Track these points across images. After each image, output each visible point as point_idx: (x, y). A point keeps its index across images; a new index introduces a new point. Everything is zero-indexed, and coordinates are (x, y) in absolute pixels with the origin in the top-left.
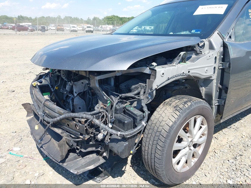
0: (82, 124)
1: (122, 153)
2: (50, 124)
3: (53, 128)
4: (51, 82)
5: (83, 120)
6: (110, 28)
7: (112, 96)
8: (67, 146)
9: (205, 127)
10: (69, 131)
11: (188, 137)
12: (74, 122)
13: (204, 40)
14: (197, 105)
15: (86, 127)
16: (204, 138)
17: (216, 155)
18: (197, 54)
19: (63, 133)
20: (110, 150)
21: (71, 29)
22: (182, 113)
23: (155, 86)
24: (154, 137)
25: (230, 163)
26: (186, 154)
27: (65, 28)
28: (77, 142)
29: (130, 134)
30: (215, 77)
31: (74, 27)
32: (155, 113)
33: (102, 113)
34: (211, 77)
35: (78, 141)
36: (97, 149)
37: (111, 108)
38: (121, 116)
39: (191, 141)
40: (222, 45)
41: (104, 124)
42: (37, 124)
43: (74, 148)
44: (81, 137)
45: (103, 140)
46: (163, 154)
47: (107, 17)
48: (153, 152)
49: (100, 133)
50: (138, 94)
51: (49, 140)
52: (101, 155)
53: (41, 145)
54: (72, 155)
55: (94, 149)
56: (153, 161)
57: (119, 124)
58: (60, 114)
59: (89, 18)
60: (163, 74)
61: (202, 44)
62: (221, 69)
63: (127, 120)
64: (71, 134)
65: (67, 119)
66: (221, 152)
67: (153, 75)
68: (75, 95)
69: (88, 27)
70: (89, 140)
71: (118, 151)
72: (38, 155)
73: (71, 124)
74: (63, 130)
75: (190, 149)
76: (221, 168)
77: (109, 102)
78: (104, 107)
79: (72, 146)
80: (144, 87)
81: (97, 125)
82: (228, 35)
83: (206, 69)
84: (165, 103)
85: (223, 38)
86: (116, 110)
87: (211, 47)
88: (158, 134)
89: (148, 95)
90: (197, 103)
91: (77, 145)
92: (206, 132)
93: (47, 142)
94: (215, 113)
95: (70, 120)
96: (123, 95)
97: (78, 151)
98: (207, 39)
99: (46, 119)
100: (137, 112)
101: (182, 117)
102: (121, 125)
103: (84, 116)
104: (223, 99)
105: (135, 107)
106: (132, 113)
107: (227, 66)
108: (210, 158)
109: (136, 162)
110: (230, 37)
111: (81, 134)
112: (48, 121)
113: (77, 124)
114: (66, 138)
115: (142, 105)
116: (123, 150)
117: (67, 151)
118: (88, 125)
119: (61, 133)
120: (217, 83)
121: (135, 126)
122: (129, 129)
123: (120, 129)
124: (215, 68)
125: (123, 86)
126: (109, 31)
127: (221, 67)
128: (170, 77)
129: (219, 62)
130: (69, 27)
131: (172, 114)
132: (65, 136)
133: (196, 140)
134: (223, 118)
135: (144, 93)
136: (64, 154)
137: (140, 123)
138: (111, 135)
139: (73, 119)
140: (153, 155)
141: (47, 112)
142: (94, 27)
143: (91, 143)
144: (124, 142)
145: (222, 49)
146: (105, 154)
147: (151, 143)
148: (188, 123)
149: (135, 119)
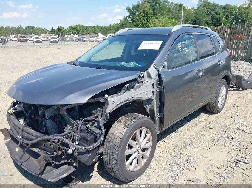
0: (55, 144)
1: (87, 162)
2: (29, 145)
3: (31, 149)
4: (24, 108)
5: (56, 141)
6: (76, 37)
7: (78, 121)
8: (45, 161)
9: (149, 135)
10: (45, 150)
11: (137, 144)
12: (49, 142)
13: (143, 73)
14: (140, 121)
15: (58, 145)
16: (150, 143)
17: (163, 155)
18: (139, 83)
19: (40, 151)
20: (78, 160)
21: (35, 40)
22: (129, 128)
23: (108, 111)
24: (111, 147)
25: (172, 160)
26: (136, 157)
27: (27, 39)
28: (52, 158)
29: (92, 147)
30: (154, 98)
31: (37, 38)
32: (111, 129)
33: (70, 133)
34: (151, 98)
35: (53, 156)
36: (68, 161)
37: (77, 130)
38: (85, 135)
39: (139, 147)
40: (158, 75)
41: (72, 142)
42: (18, 147)
43: (50, 162)
44: (55, 153)
45: (72, 154)
46: (117, 159)
47: (71, 26)
48: (111, 158)
49: (69, 149)
50: (97, 117)
51: (28, 158)
52: (72, 165)
53: (21, 163)
54: (48, 168)
55: (66, 161)
56: (111, 165)
57: (83, 141)
58: (38, 137)
59: (53, 28)
60: (113, 102)
61: (143, 75)
62: (158, 91)
63: (90, 137)
64: (47, 151)
65: (44, 140)
66: (167, 153)
67: (106, 103)
68: (47, 118)
69: (52, 38)
70: (62, 155)
71: (84, 161)
72: (17, 172)
73: (47, 144)
74: (40, 149)
75: (139, 153)
76: (165, 165)
77: (75, 125)
78: (72, 129)
79: (48, 161)
80: (101, 111)
81: (66, 143)
82: (162, 66)
83: (146, 93)
84: (118, 120)
85: (158, 69)
86: (81, 130)
87: (150, 77)
88: (113, 145)
89: (104, 117)
90: (140, 119)
91: (52, 160)
92: (151, 139)
93: (26, 160)
94: (158, 124)
95: (45, 141)
96: (86, 119)
97: (53, 164)
98: (145, 72)
99: (25, 141)
100: (97, 131)
101: (129, 130)
102: (85, 141)
103: (57, 137)
104: (163, 113)
105: (95, 127)
106: (93, 131)
107: (163, 89)
108: (158, 158)
109: (101, 168)
110: (164, 67)
111: (55, 151)
112: (27, 143)
113: (52, 144)
114: (43, 155)
115: (100, 125)
116: (88, 160)
117: (44, 165)
118: (60, 144)
119: (39, 152)
120: (157, 102)
121: (96, 141)
122: (92, 144)
123: (85, 144)
124: (153, 91)
125: (85, 112)
126: (75, 41)
127: (159, 90)
128: (119, 103)
129: (156, 86)
130: (32, 38)
131: (122, 129)
132: (42, 154)
133: (143, 146)
134: (164, 127)
135: (102, 116)
136: (42, 168)
137: (99, 139)
138: (78, 149)
139: (48, 140)
140: (111, 161)
141: (25, 135)
142: (59, 37)
143: (63, 157)
144: (88, 154)
145: (158, 77)
146: (75, 164)
147: (109, 152)
148: (135, 133)
149: (95, 136)
